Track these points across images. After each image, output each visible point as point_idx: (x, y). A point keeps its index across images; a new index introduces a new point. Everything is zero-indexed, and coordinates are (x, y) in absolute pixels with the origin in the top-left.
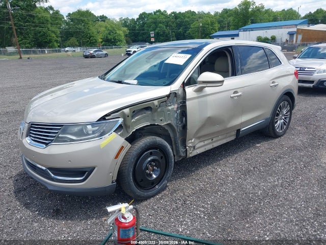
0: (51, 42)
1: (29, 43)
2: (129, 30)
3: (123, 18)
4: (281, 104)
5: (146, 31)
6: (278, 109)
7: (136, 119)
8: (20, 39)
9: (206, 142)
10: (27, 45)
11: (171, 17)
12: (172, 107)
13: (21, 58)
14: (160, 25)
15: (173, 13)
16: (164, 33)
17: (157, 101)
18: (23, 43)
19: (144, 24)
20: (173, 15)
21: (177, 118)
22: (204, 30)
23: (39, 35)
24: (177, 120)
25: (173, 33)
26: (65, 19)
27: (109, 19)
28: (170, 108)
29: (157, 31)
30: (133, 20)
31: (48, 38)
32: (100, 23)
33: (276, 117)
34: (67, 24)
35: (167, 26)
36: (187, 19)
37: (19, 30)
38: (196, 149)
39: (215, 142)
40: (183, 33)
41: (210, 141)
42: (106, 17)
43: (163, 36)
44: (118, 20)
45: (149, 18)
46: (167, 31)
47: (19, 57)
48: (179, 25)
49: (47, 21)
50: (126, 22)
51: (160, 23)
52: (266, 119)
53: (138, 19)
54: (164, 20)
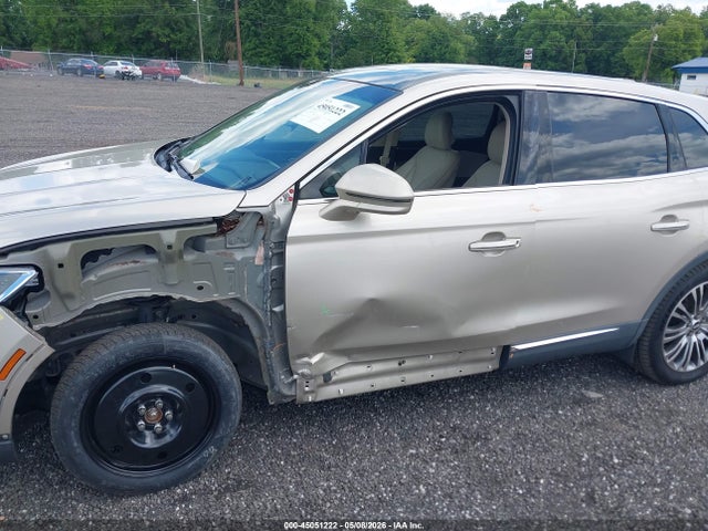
0: (310, 55)
1: (268, 55)
2: (479, 40)
3: (472, 14)
4: (693, 291)
5: (516, 46)
6: (680, 305)
7: (101, 277)
8: (252, 46)
9: (376, 367)
10: (262, 59)
11: (584, 17)
12: (249, 253)
13: (242, 84)
14: (554, 33)
15: (592, 6)
16: (560, 52)
17: (175, 231)
18: (256, 55)
19: (516, 28)
20: (590, 11)
21: (263, 287)
22: (661, 53)
23: (288, 39)
24: (265, 292)
25: (583, 55)
26: (349, 10)
27: (439, 14)
28: (239, 256)
29: (542, 47)
30: (492, 18)
31: (305, 47)
32: (417, 21)
33: (668, 330)
34: (351, 20)
35: (569, 37)
36: (622, 23)
37: (253, 28)
38: (336, 382)
39: (410, 370)
40: (608, 57)
41: (394, 365)
42: (433, 11)
43: (556, 61)
44: (459, 18)
45: (530, 15)
46: (567, 50)
47: (238, 81)
48: (601, 37)
49: (309, 11)
50: (475, 23)
51: (555, 27)
52: (624, 328)
53: (503, 18)
54: (565, 23)
